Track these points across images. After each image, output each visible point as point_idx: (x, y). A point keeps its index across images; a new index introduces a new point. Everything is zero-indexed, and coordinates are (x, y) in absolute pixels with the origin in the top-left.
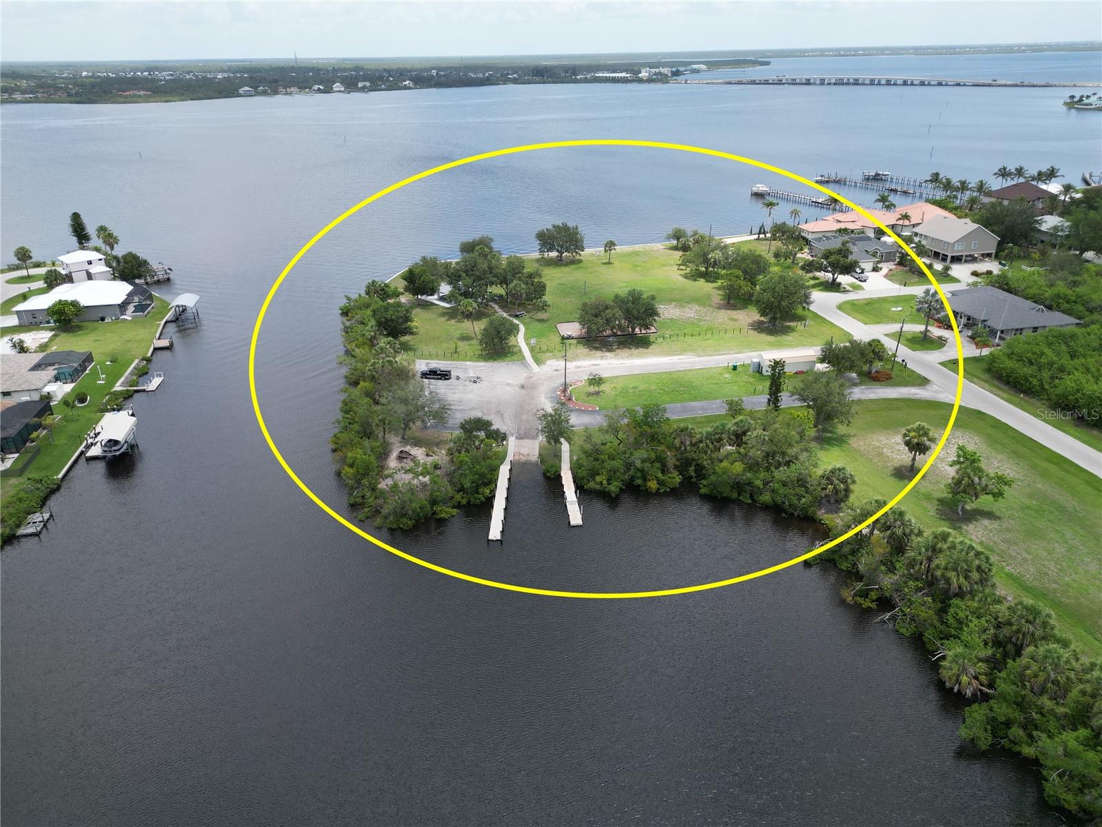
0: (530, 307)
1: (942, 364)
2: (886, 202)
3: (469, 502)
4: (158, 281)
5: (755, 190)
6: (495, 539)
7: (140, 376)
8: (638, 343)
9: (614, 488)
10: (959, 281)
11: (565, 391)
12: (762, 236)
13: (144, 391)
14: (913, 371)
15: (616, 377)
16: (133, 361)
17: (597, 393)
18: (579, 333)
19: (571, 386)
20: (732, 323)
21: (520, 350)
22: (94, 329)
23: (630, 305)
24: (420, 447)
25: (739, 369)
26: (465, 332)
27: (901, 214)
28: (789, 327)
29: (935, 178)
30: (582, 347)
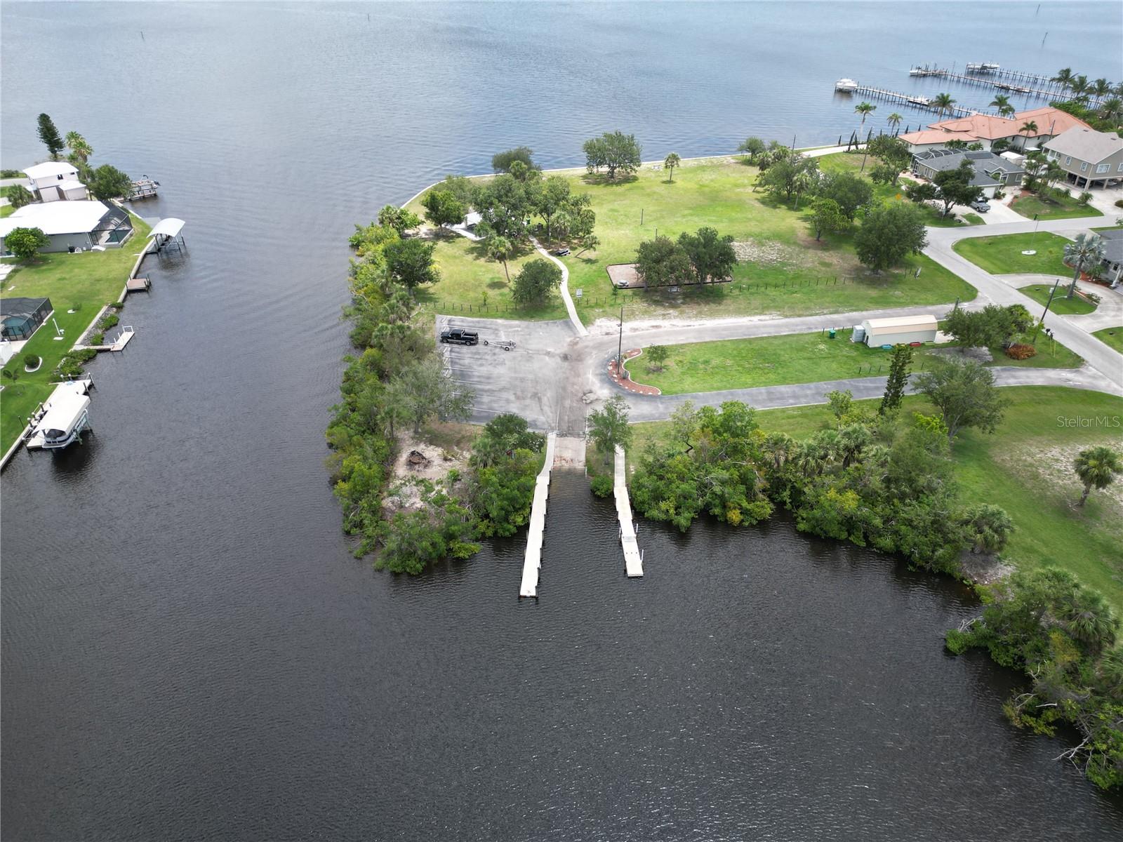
0: (576, 241)
1: (1096, 334)
2: (1003, 105)
3: (495, 533)
4: (144, 197)
5: (840, 85)
6: (528, 595)
7: (107, 329)
8: (708, 296)
9: (683, 520)
10: (1101, 214)
11: (617, 365)
12: (853, 147)
13: (108, 350)
14: (1060, 345)
15: (682, 346)
16: (100, 309)
17: (659, 370)
18: (635, 281)
19: (626, 358)
20: (823, 269)
21: (563, 304)
22: (62, 263)
23: (702, 250)
24: (437, 445)
25: (838, 337)
26: (497, 276)
27: (1026, 124)
28: (895, 276)
29: (1065, 76)
30: (638, 300)
